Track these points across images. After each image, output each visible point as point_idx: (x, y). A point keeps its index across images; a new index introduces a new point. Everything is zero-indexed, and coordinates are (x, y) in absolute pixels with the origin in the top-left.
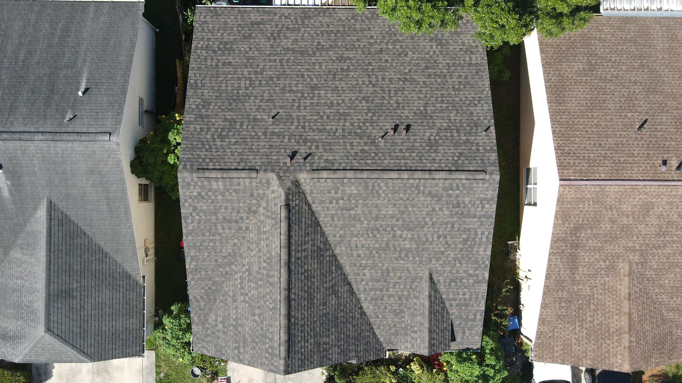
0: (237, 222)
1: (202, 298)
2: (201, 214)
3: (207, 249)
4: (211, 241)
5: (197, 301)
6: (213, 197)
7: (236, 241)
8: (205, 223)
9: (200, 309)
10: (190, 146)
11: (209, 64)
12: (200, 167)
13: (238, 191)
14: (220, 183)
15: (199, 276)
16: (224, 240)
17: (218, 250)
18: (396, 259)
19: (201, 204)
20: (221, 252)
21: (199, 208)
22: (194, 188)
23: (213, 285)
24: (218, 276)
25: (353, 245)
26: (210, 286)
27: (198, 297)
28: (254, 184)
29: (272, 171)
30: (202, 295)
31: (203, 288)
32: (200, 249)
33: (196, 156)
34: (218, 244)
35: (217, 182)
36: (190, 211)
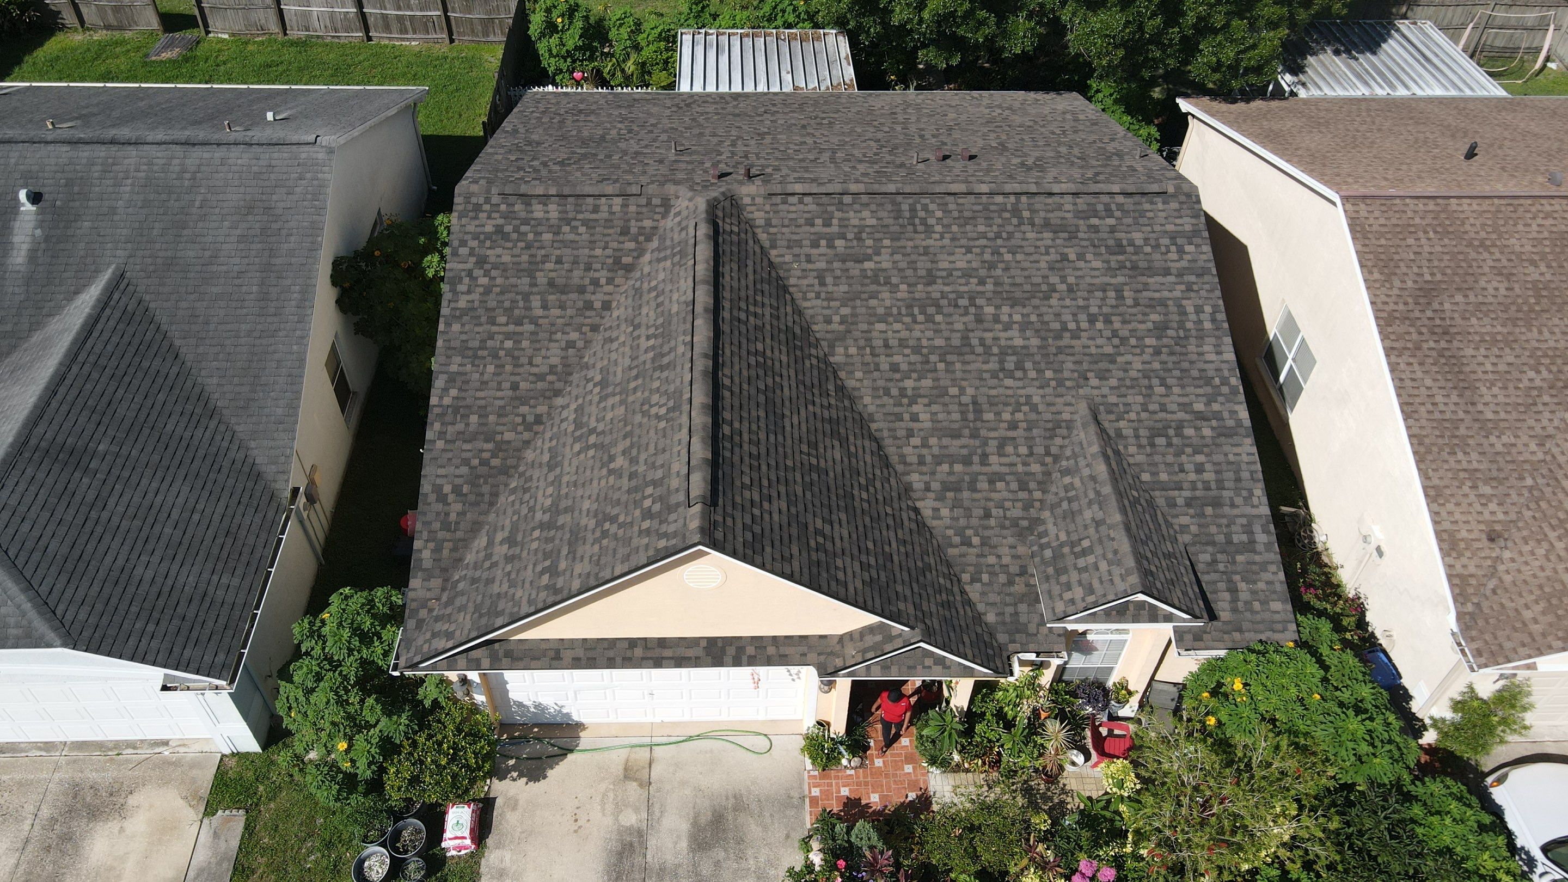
0: (581, 290)
1: (457, 490)
3: (496, 356)
4: (508, 336)
5: (442, 498)
9: (446, 526)
13: (591, 224)
15: (460, 426)
18: (994, 375)
21: (492, 259)
22: (489, 218)
24: (514, 429)
25: (878, 343)
27: (447, 489)
28: (632, 208)
29: (678, 184)
30: (458, 481)
31: (466, 462)
32: (475, 356)
33: (502, 177)
34: (525, 344)
35: (545, 205)
36: (469, 266)
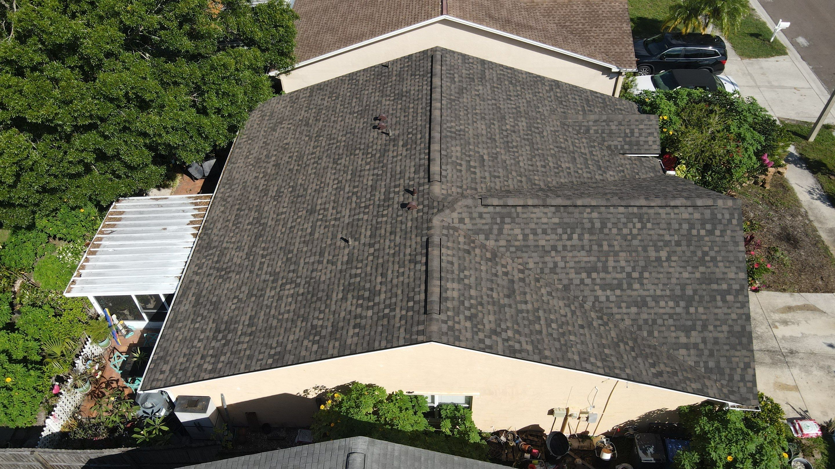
0: (512, 282)
2: (503, 326)
3: (563, 334)
4: (549, 325)
6: (472, 301)
7: (543, 291)
8: (518, 324)
10: (384, 335)
11: (245, 346)
12: (422, 311)
14: (449, 285)
16: (545, 307)
17: (563, 319)
18: (542, 137)
19: (485, 321)
20: (565, 316)
21: (493, 326)
23: (626, 344)
24: (608, 331)
25: (531, 168)
26: (628, 348)
28: (450, 244)
29: (430, 221)
31: (635, 359)
32: (565, 345)
33: (403, 322)
34: (552, 317)
35: (447, 289)
